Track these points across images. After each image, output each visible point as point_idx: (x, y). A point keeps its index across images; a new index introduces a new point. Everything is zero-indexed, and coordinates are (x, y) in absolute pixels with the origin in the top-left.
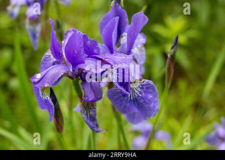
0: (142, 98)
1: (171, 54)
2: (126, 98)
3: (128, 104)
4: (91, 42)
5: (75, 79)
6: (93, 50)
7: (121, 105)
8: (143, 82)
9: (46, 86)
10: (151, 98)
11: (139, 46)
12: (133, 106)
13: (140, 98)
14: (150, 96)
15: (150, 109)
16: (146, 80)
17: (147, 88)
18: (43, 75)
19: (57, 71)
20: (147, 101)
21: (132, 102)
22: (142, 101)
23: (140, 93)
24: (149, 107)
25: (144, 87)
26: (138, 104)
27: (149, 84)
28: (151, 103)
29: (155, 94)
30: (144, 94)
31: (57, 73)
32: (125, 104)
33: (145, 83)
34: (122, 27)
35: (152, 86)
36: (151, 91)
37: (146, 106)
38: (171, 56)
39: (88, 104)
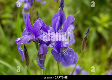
0: (67, 56)
1: (85, 37)
2: (59, 55)
3: (60, 58)
4: (46, 26)
5: (36, 42)
6: (47, 30)
7: (57, 57)
8: (68, 49)
9: (21, 44)
10: (71, 57)
11: (70, 31)
12: (62, 59)
13: (66, 56)
14: (71, 56)
15: (70, 62)
16: (69, 48)
17: (70, 52)
18: (21, 39)
19: (28, 38)
20: (69, 58)
21: (62, 57)
22: (66, 57)
23: (66, 53)
24: (69, 61)
25: (69, 51)
26: (64, 59)
27: (71, 50)
28: (71, 59)
29: (73, 55)
30: (68, 54)
31: (27, 39)
32: (59, 57)
33: (69, 49)
34: (63, 21)
35: (73, 51)
36: (72, 53)
37: (68, 60)
38: (85, 38)
39: (40, 55)
